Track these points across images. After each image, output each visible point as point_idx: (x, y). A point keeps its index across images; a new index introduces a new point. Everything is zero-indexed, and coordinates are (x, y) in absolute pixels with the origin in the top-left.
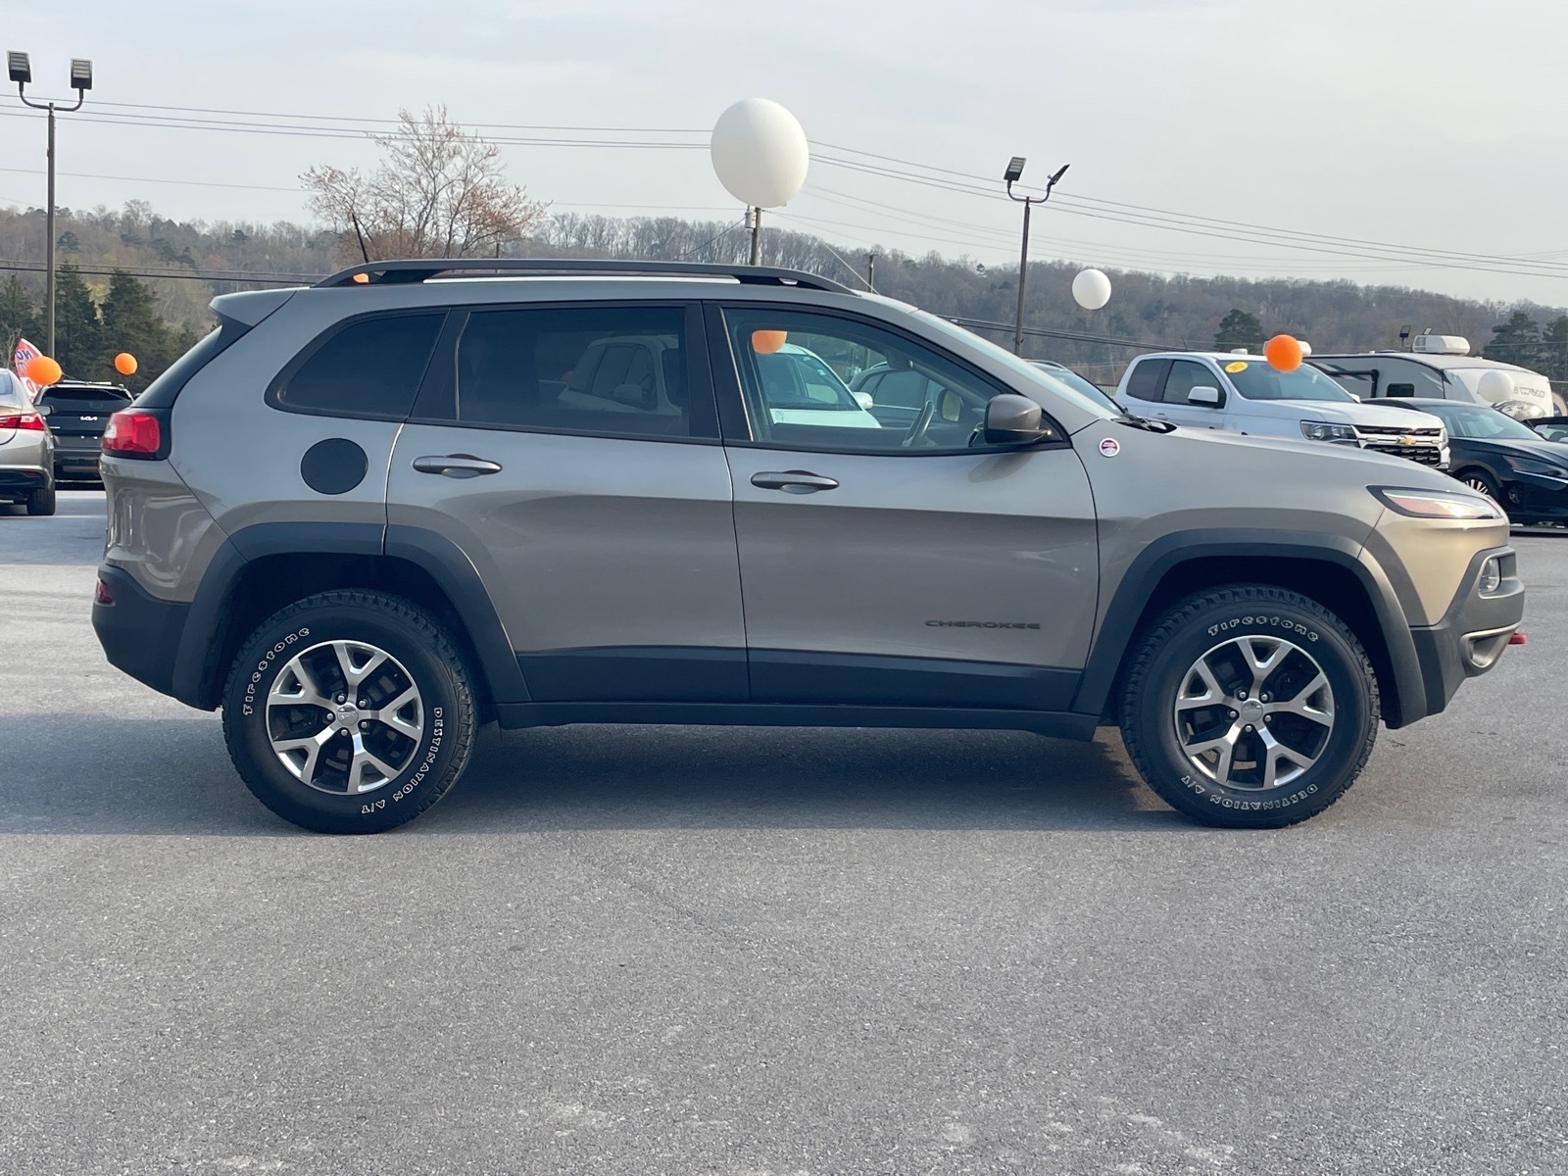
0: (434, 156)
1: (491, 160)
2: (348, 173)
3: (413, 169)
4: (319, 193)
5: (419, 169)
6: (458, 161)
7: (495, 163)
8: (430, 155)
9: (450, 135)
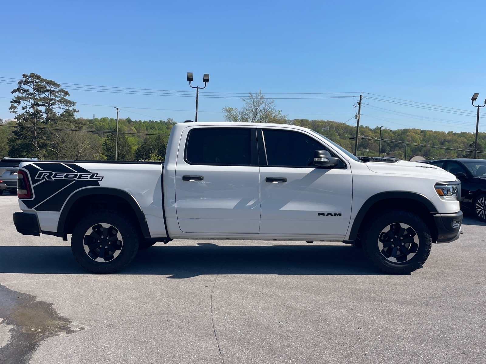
0: (257, 104)
1: (272, 104)
2: (234, 108)
3: (251, 107)
4: (226, 114)
5: (252, 107)
6: (263, 105)
7: (273, 105)
8: (256, 104)
9: (262, 97)
